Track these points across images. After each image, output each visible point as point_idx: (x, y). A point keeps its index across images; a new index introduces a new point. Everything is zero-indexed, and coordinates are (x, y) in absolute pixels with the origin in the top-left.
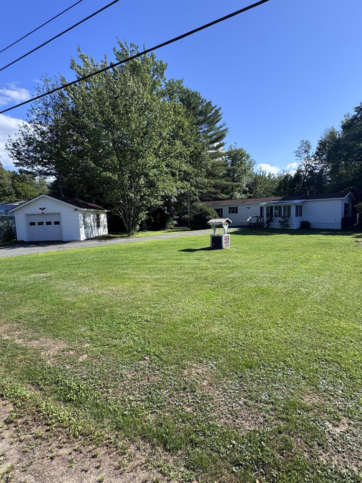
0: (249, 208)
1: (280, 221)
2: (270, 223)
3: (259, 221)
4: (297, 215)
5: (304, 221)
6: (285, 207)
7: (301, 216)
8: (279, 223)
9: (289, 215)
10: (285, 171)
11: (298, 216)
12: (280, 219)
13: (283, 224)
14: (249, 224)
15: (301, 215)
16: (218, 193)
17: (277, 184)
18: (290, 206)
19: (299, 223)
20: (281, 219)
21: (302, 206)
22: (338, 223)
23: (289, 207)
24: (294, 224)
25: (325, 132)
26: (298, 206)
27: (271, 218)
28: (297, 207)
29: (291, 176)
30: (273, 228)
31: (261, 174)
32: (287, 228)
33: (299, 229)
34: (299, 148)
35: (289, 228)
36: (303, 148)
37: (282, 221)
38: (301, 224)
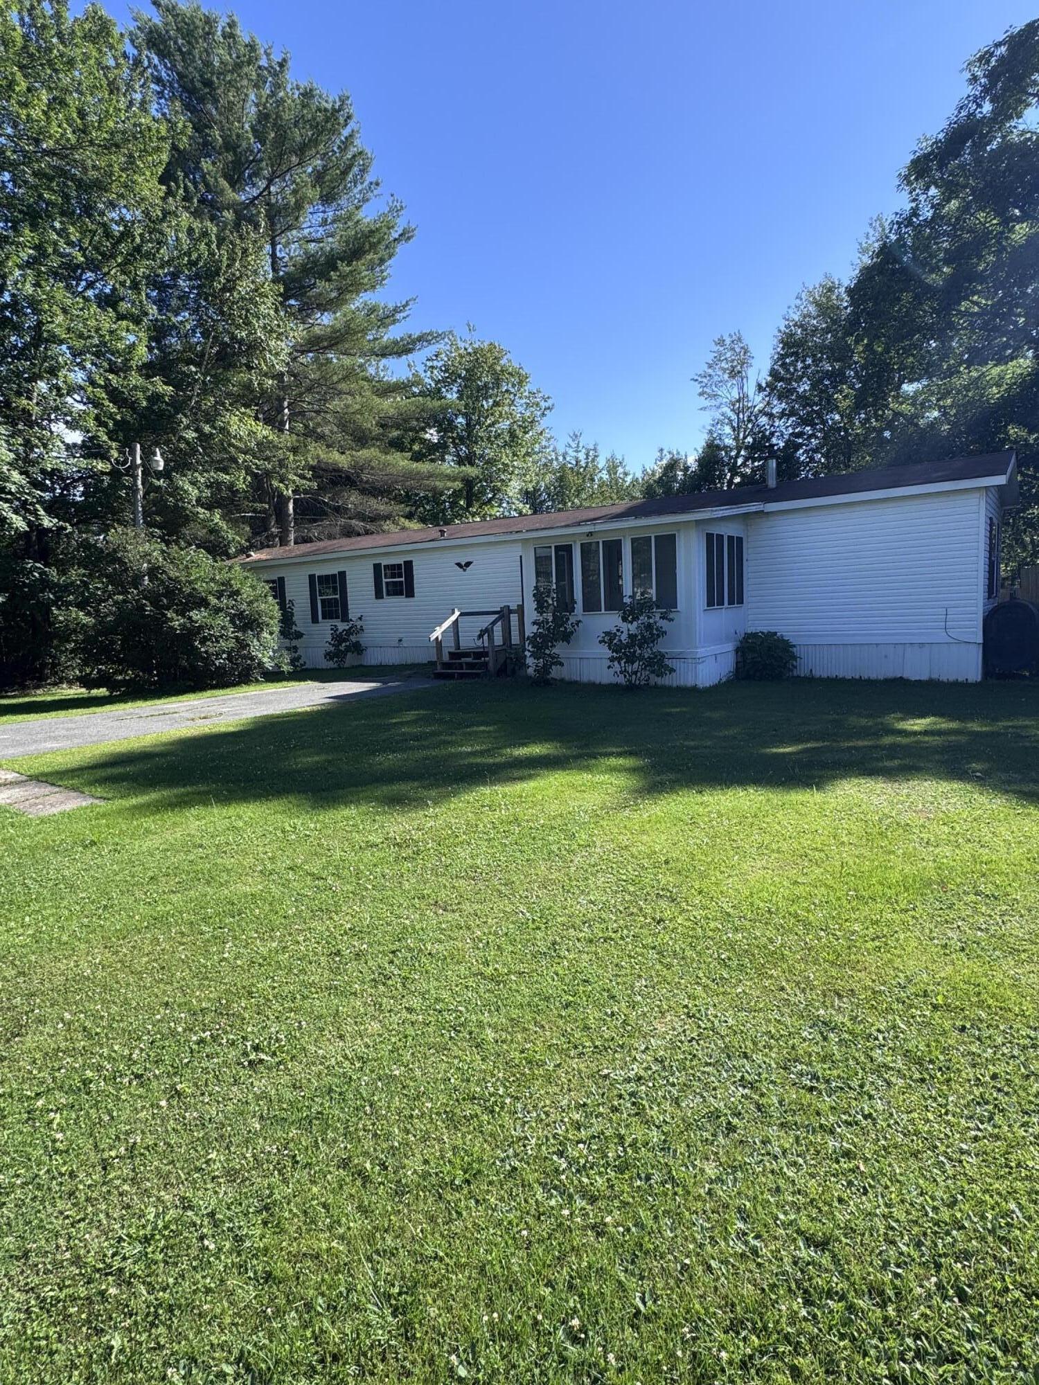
0: (468, 564)
1: (609, 638)
2: (559, 649)
3: (498, 639)
4: (714, 599)
5: (754, 635)
6: (640, 546)
7: (741, 601)
8: (606, 652)
9: (668, 599)
10: (665, 452)
11: (721, 603)
12: (610, 621)
13: (631, 659)
14: (446, 658)
15: (737, 598)
16: (388, 517)
17: (638, 494)
18: (672, 539)
19: (730, 647)
20: (619, 622)
21: (740, 540)
22: (960, 642)
23: (667, 544)
24: (701, 652)
25: (798, 302)
26: (720, 537)
27: (559, 621)
28: (713, 543)
29: (685, 463)
30: (575, 678)
31: (582, 456)
32: (655, 680)
33: (729, 682)
34: (710, 366)
35: (667, 680)
36: (724, 365)
37: (624, 637)
38: (737, 650)
